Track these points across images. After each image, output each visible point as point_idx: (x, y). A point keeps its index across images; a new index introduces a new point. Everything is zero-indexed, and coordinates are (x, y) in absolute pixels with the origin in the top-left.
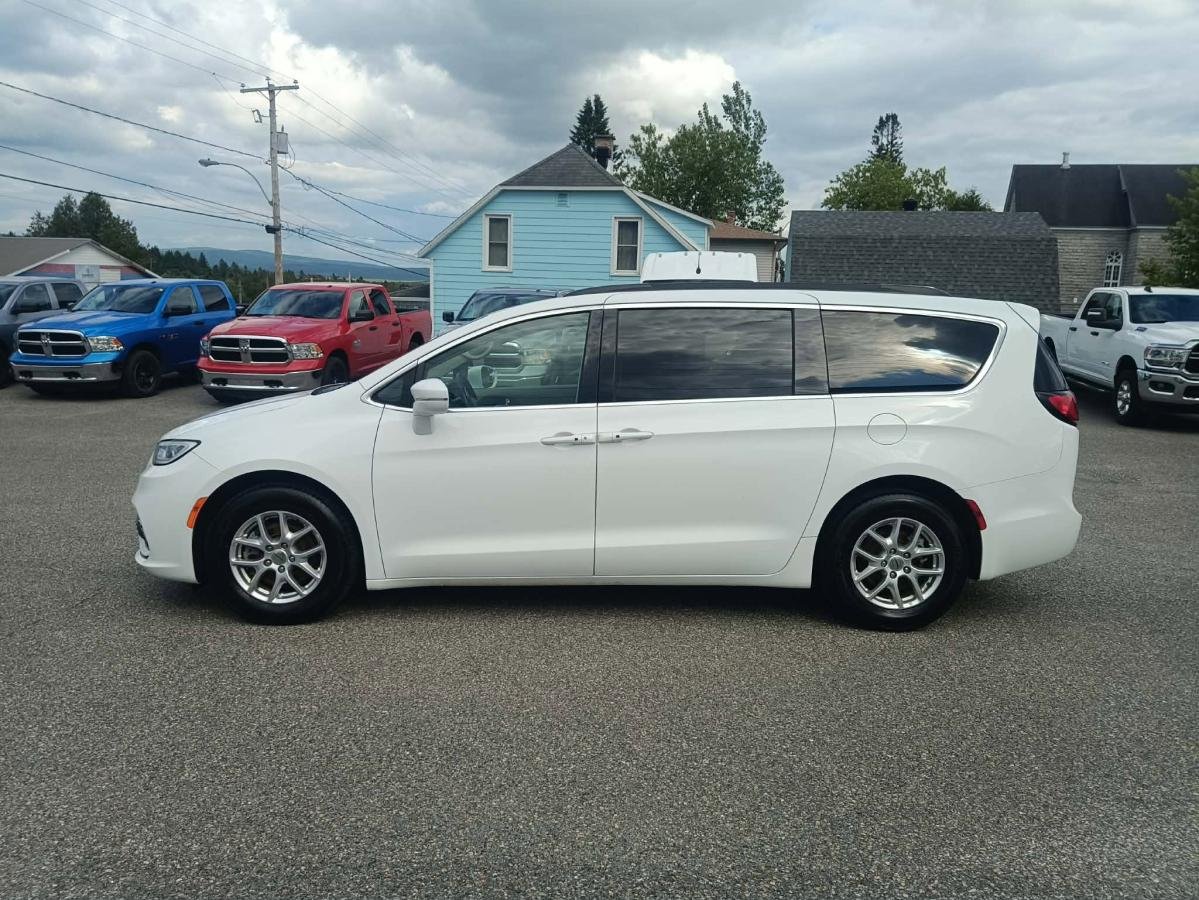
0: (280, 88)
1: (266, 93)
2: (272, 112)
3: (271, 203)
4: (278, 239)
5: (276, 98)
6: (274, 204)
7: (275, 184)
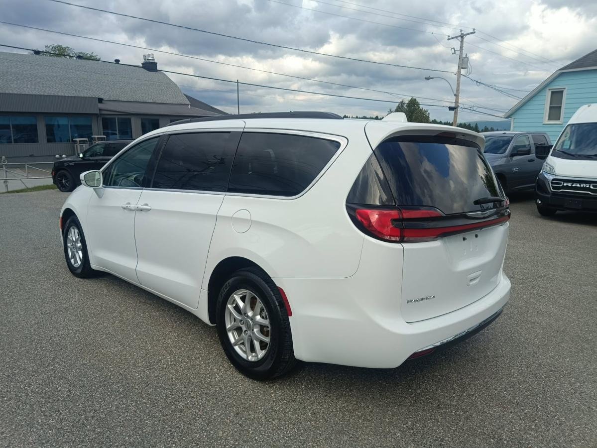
0: (466, 35)
1: (460, 38)
2: (461, 47)
3: (455, 95)
4: (456, 113)
5: (464, 40)
6: (457, 96)
7: (458, 85)
